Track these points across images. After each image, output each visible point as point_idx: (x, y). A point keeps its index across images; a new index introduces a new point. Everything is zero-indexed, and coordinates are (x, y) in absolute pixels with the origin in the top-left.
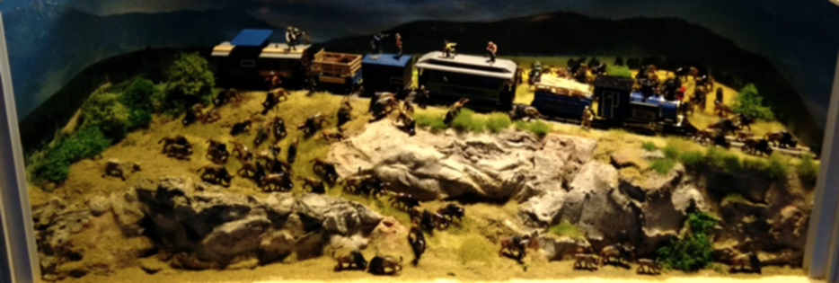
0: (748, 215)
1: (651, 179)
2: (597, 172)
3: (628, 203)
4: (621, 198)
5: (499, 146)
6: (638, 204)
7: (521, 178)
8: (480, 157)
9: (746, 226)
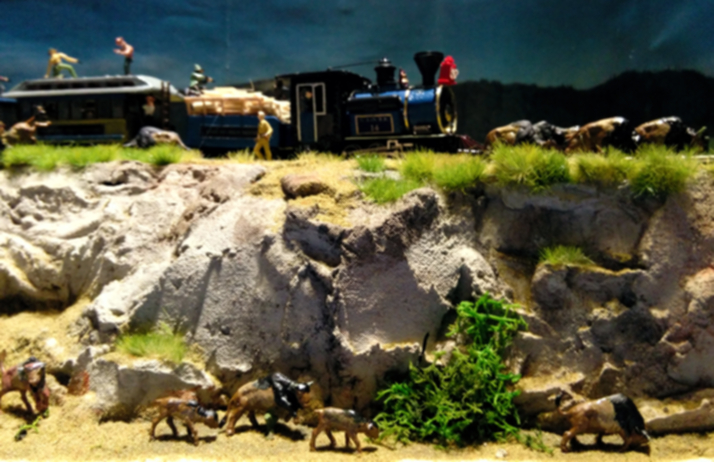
0: (603, 301)
1: (358, 212)
2: (246, 213)
3: (302, 268)
4: (286, 258)
5: (81, 194)
6: (324, 270)
7: (99, 246)
8: (39, 218)
9: (598, 330)
